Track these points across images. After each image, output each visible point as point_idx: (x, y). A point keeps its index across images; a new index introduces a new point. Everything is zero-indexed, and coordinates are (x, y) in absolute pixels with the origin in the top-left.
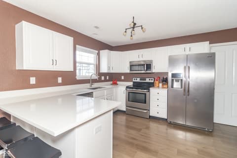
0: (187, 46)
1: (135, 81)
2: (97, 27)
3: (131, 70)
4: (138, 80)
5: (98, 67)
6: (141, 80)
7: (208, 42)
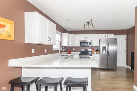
0: (107, 35)
1: (82, 51)
2: (68, 20)
3: (80, 45)
4: (84, 50)
5: (61, 43)
6: (85, 50)
7: (113, 34)
